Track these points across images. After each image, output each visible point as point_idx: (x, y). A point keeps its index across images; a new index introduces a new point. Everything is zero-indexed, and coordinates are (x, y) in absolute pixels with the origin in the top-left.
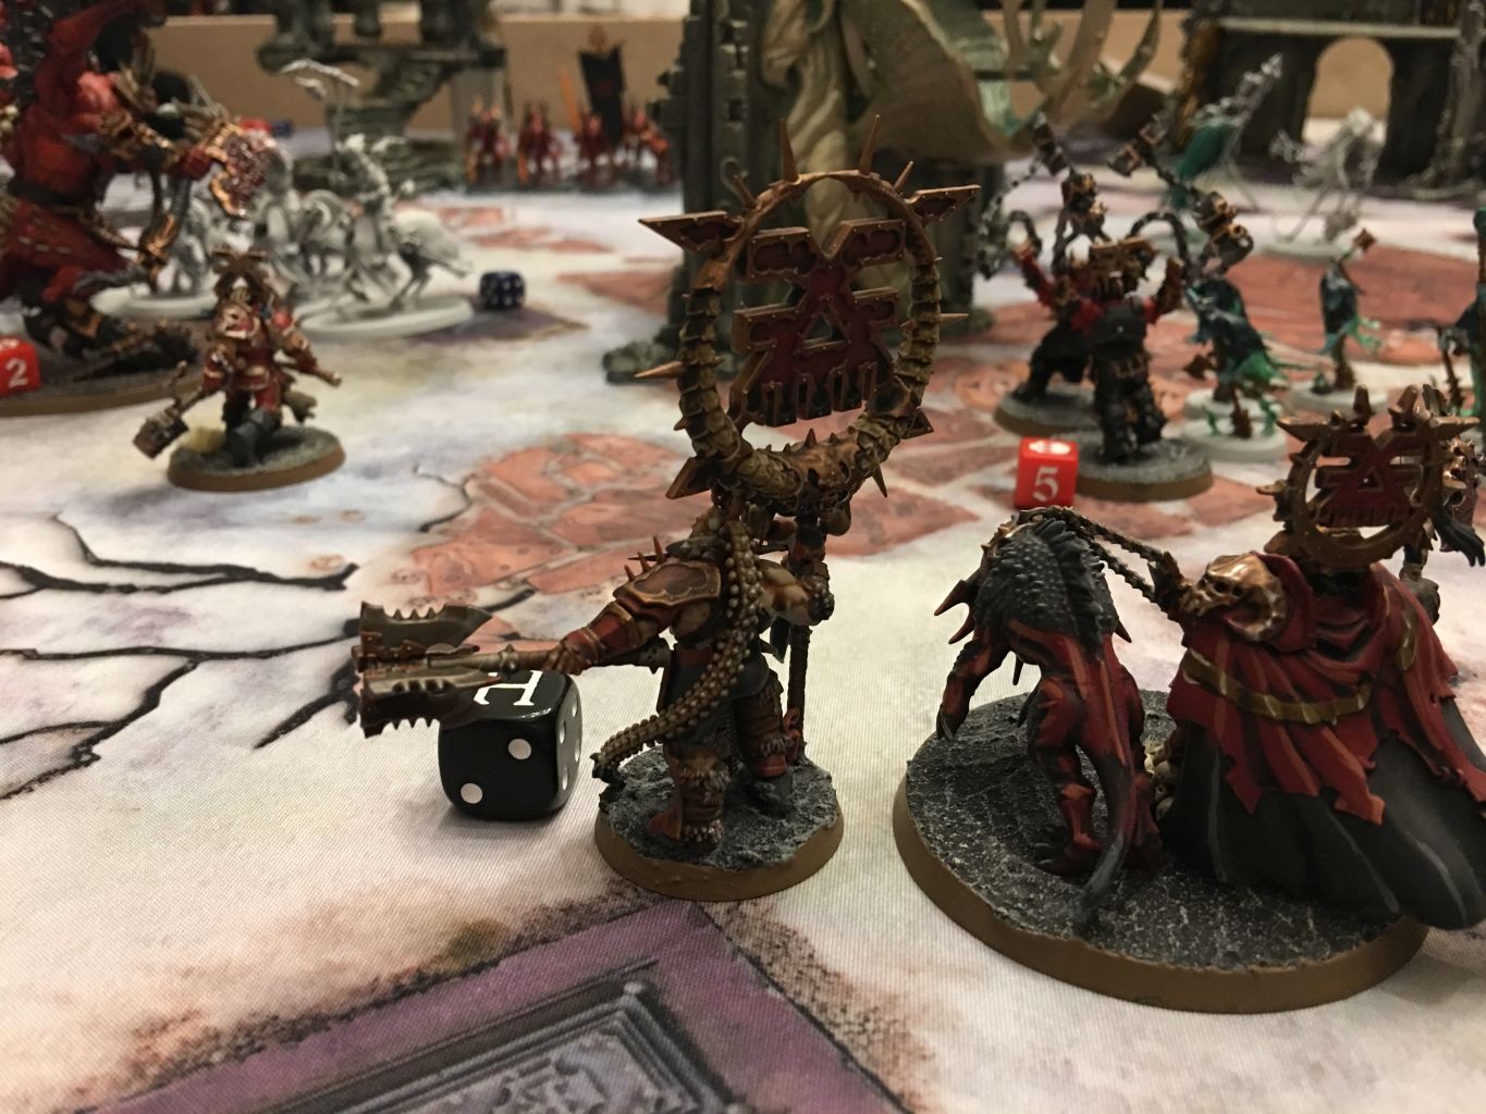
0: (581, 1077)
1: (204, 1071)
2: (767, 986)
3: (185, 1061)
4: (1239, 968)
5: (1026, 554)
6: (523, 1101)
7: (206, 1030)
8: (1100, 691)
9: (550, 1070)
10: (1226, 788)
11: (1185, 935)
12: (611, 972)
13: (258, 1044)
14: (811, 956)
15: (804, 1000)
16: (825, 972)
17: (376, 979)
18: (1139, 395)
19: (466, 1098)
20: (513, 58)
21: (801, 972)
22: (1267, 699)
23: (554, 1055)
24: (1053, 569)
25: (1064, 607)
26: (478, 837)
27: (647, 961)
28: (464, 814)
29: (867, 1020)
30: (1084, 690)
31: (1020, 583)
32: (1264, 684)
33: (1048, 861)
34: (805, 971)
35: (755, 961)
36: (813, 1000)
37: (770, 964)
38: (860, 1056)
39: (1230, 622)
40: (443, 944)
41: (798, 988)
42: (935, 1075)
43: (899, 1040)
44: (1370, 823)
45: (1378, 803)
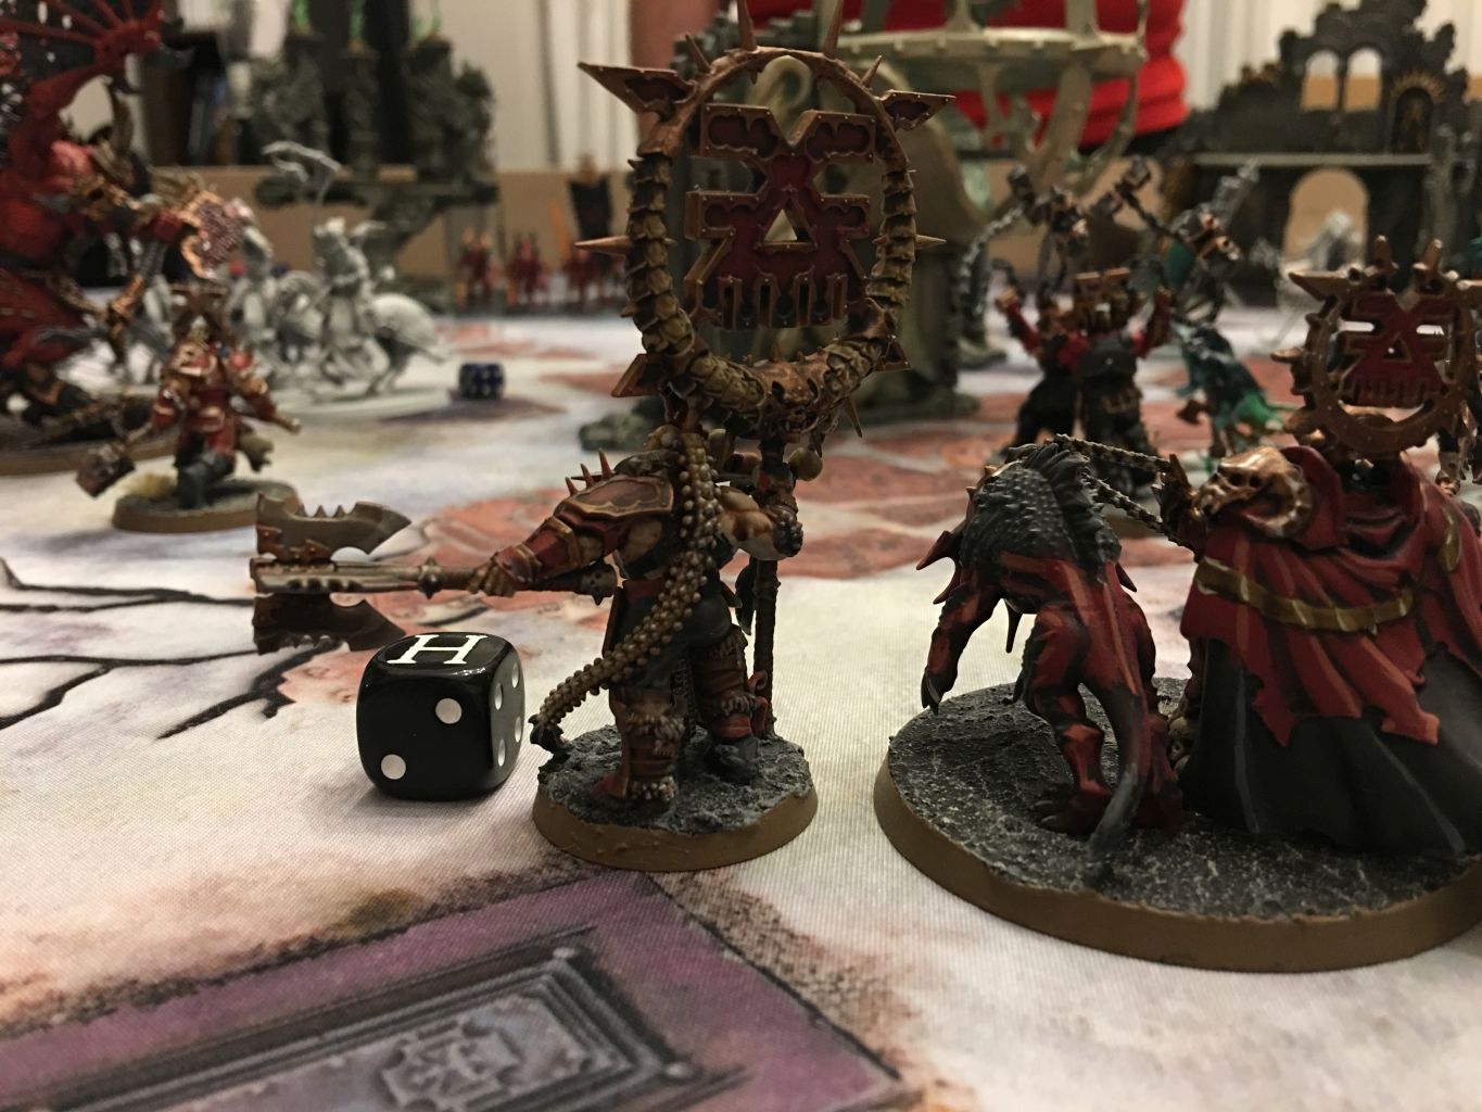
0: (493, 1039)
1: (39, 1033)
2: (723, 949)
3: (19, 1022)
4: (1281, 917)
5: (1016, 484)
6: (418, 1063)
7: (50, 992)
8: (1104, 616)
9: (456, 1033)
10: (1253, 716)
11: (1215, 887)
12: (539, 937)
13: (109, 1006)
14: (776, 921)
15: (767, 962)
16: (792, 936)
17: (260, 946)
18: (1132, 433)
19: (349, 1062)
20: (506, 195)
21: (764, 937)
22: (1295, 603)
23: (462, 1018)
24: (1046, 493)
25: (1060, 530)
26: (398, 815)
27: (583, 928)
28: (388, 795)
29: (840, 979)
30: (1085, 615)
31: (1010, 514)
32: (1291, 586)
33: (1050, 817)
34: (768, 934)
35: (711, 927)
36: (777, 961)
37: (728, 929)
38: (832, 1014)
39: (1250, 517)
40: (344, 913)
41: (759, 950)
42: (922, 1032)
43: (879, 999)
44: (1425, 745)
45: (1432, 721)
